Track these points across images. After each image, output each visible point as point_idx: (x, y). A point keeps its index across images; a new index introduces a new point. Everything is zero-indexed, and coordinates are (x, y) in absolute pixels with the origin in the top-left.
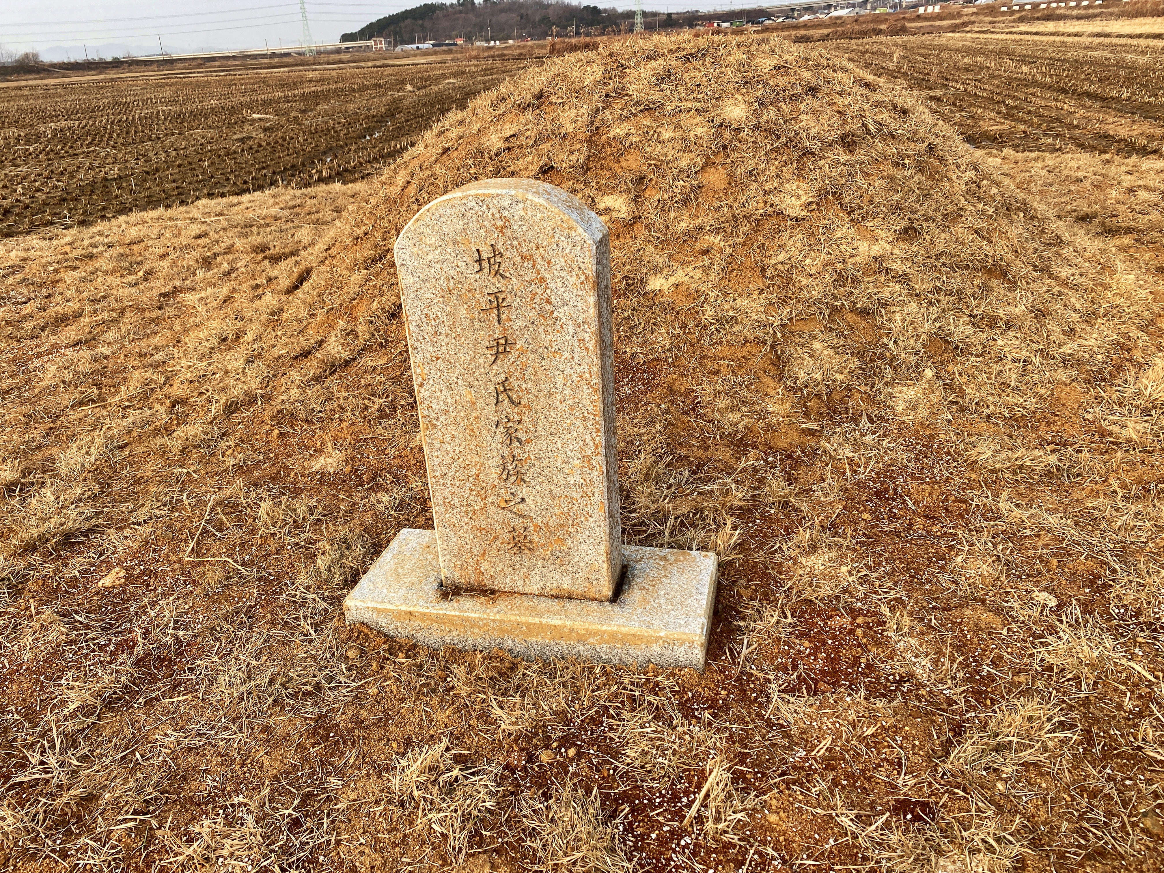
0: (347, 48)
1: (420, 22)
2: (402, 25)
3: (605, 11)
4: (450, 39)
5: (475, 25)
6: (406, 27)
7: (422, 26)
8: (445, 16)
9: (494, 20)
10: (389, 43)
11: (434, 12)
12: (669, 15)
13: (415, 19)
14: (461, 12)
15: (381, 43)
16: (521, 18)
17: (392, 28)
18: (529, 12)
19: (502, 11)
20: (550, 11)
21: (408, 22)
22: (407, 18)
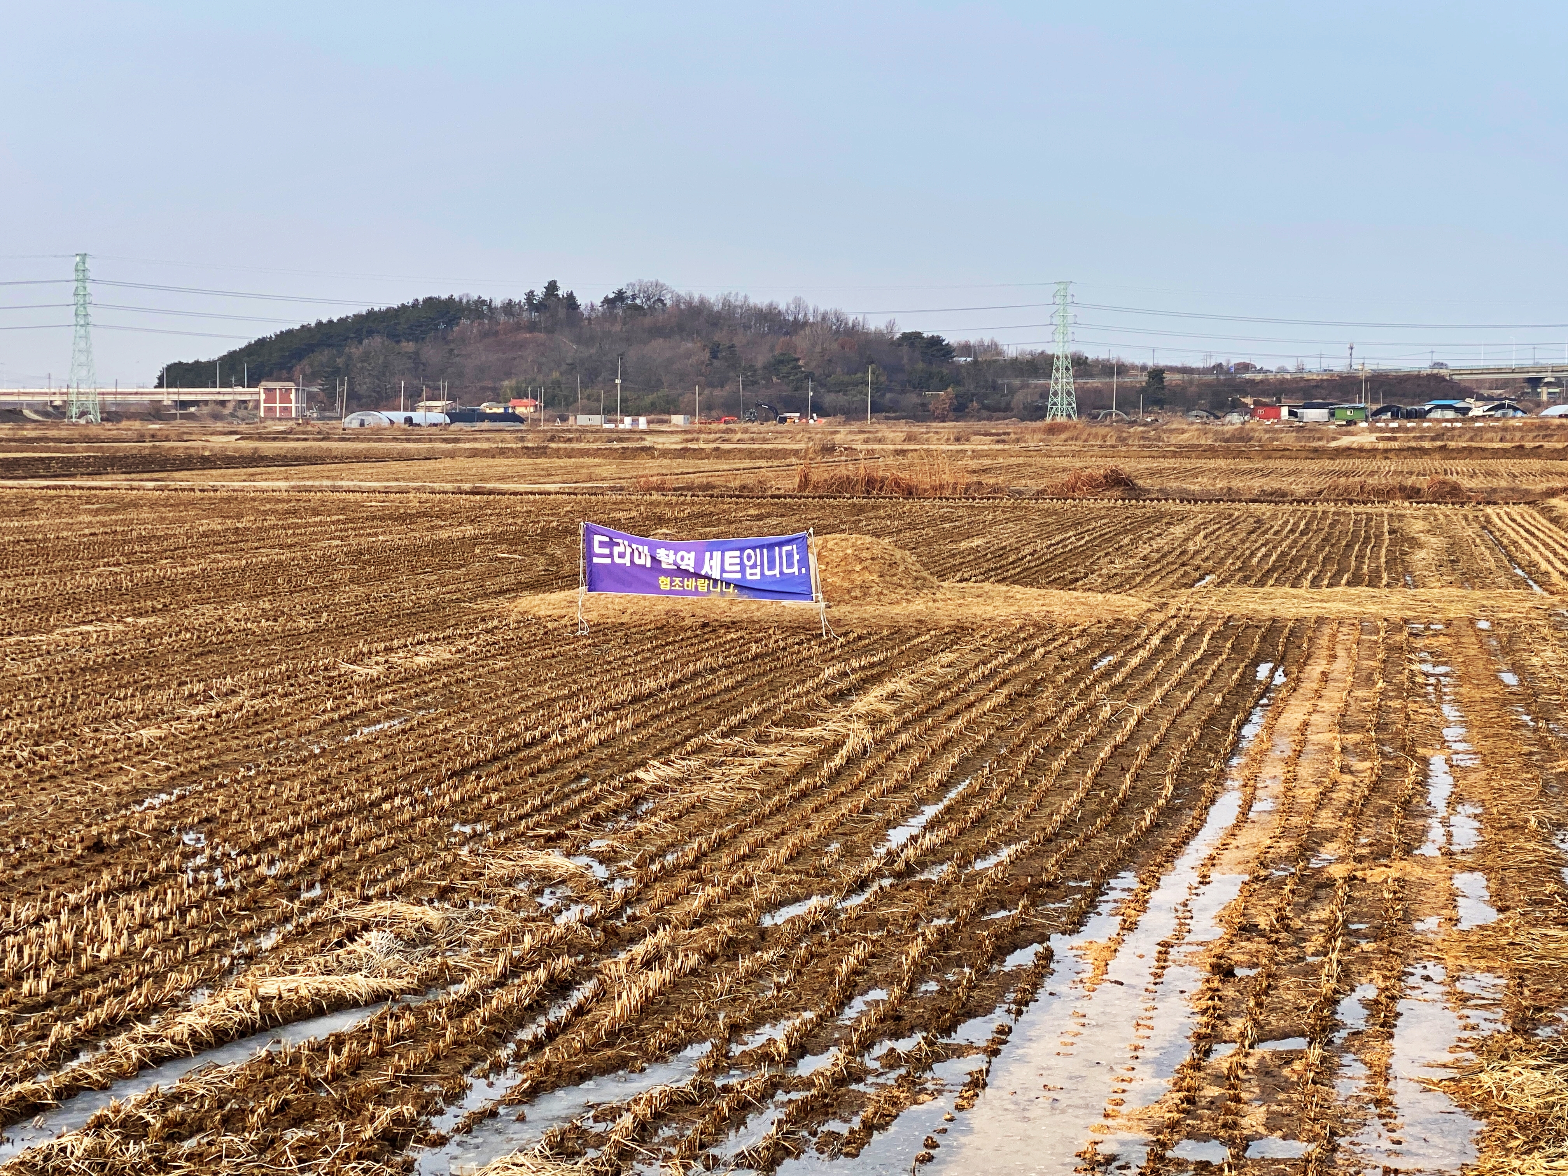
0: (184, 404)
1: (409, 347)
2: (355, 351)
3: (966, 349)
4: (497, 399)
5: (572, 366)
6: (366, 357)
7: (415, 357)
8: (485, 335)
9: (633, 353)
10: (311, 398)
11: (452, 321)
12: (1157, 374)
13: (395, 337)
14: (532, 327)
15: (285, 399)
16: (714, 355)
17: (323, 356)
18: (739, 340)
19: (657, 331)
20: (801, 342)
21: (376, 342)
22: (370, 333)
